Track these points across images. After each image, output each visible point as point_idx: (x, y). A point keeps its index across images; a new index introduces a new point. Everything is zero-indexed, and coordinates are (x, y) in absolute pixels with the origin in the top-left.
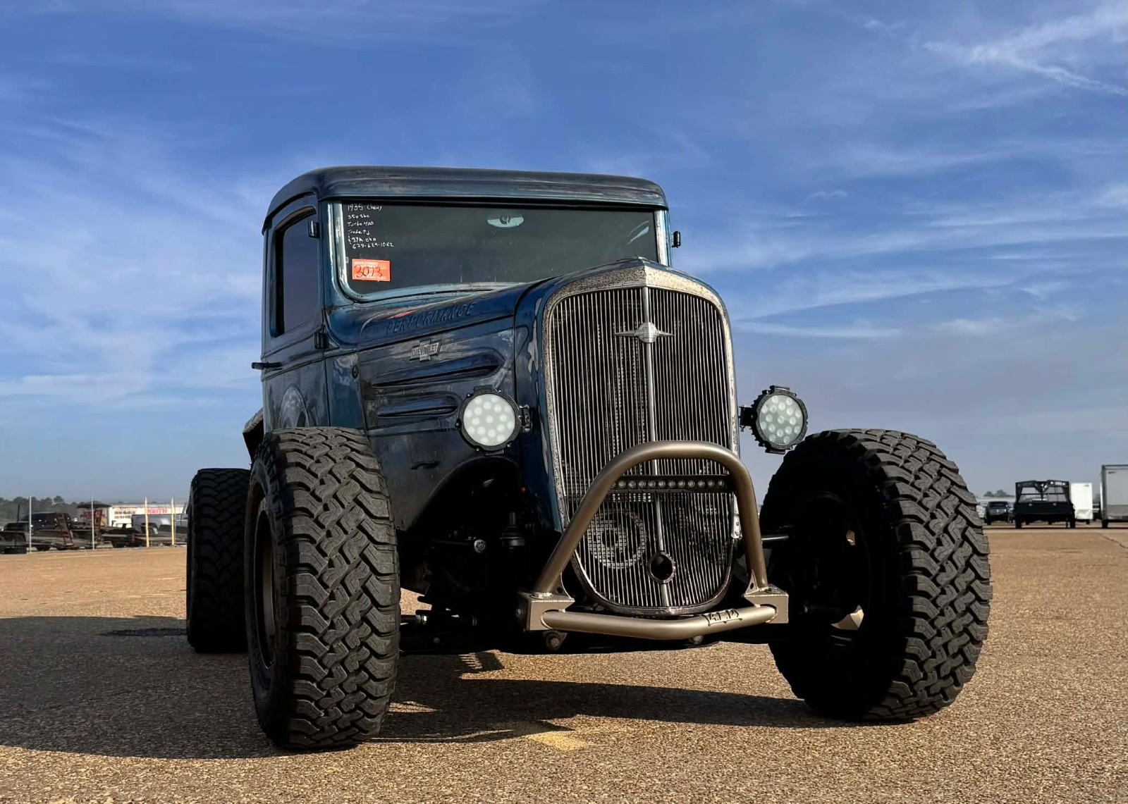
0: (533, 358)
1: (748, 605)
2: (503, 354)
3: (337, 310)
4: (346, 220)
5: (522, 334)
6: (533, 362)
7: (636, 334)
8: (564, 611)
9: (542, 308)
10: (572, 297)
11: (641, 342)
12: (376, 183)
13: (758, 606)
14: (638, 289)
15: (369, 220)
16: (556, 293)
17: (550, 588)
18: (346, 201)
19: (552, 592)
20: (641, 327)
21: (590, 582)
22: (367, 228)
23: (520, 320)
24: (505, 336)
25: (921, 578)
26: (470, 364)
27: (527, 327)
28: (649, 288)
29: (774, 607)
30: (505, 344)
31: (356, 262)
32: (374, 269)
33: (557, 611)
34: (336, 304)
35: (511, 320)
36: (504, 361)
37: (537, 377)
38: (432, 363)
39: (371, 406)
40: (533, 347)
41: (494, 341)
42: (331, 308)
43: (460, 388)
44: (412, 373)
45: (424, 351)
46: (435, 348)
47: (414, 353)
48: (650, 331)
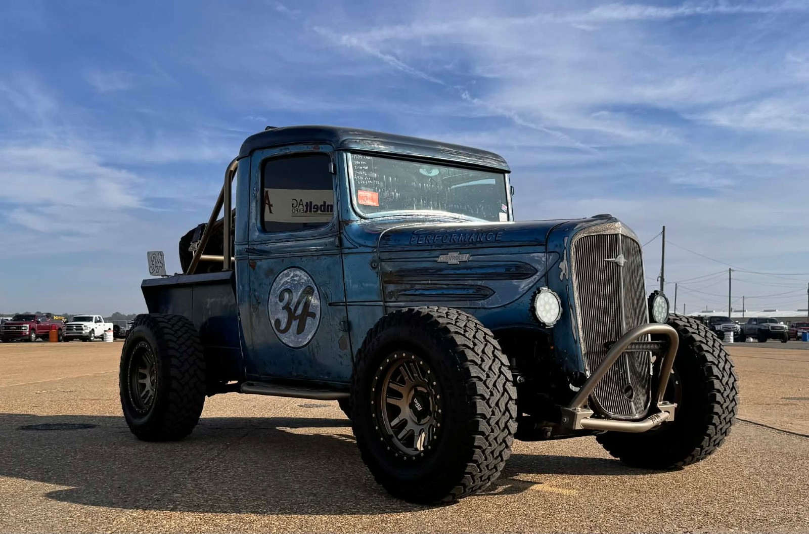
0: (564, 272)
1: (659, 411)
2: (536, 267)
3: (353, 223)
4: (353, 164)
5: (552, 258)
6: (564, 274)
7: (616, 260)
8: (589, 417)
9: (569, 243)
10: (584, 237)
11: (617, 265)
12: (370, 142)
13: (663, 412)
14: (616, 235)
15: (365, 165)
16: (576, 234)
18: (354, 152)
19: (581, 407)
20: (618, 257)
21: (598, 400)
22: (365, 170)
23: (551, 246)
24: (538, 257)
25: (718, 394)
26: (504, 270)
27: (558, 253)
28: (622, 235)
29: (669, 412)
30: (539, 262)
31: (361, 193)
32: (369, 197)
33: (586, 418)
34: (352, 219)
35: (542, 248)
36: (537, 271)
37: (567, 283)
38: (463, 266)
39: (391, 288)
40: (563, 265)
41: (526, 258)
42: (348, 222)
43: (491, 284)
44: (439, 271)
45: (453, 258)
46: (465, 257)
47: (442, 259)
48: (621, 259)
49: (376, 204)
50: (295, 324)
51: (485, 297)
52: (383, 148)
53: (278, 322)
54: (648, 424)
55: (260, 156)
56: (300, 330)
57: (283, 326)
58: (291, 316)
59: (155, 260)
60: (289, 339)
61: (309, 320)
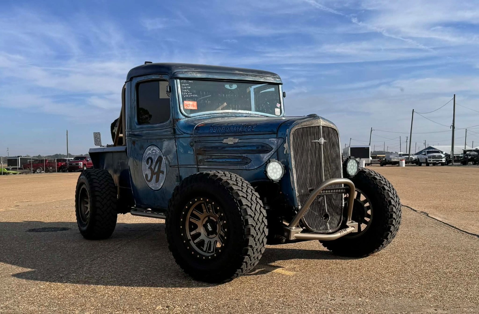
0: (286, 149)
1: (348, 227)
2: (272, 147)
3: (181, 120)
4: (181, 86)
5: (280, 141)
6: (286, 151)
7: (318, 141)
8: (300, 233)
9: (289, 132)
10: (298, 129)
11: (319, 144)
12: (191, 72)
13: (350, 227)
14: (318, 126)
15: (189, 86)
16: (293, 127)
17: (295, 226)
18: (181, 79)
19: (295, 227)
20: (320, 140)
21: (306, 223)
22: (189, 89)
23: (280, 134)
24: (273, 140)
26: (256, 148)
27: (283, 139)
28: (322, 126)
29: (354, 227)
30: (273, 143)
31: (185, 102)
32: (191, 105)
33: (298, 233)
34: (180, 118)
35: (275, 136)
36: (272, 149)
37: (287, 156)
38: (235, 145)
39: (200, 157)
40: (286, 145)
41: (266, 141)
42: (178, 119)
43: (249, 156)
44: (224, 148)
45: (230, 141)
46: (237, 140)
47: (225, 141)
48: (322, 141)
49: (195, 108)
50: (154, 177)
51: (247, 163)
52: (199, 76)
53: (147, 175)
54: (338, 235)
55: (135, 81)
56: (157, 181)
57: (149, 178)
58: (153, 173)
59: (97, 137)
60: (153, 185)
61: (161, 175)
